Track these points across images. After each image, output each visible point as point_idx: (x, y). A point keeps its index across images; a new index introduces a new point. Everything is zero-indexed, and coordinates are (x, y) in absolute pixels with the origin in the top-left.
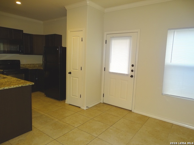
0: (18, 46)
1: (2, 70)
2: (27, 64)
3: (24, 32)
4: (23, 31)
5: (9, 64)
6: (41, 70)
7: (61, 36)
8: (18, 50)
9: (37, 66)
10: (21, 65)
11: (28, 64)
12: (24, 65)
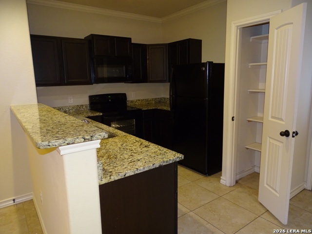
0: (124, 67)
1: (101, 114)
2: (137, 100)
3: (133, 42)
4: (130, 39)
5: (110, 100)
6: (169, 111)
7: (201, 41)
8: (125, 76)
9: (153, 102)
10: (127, 102)
11: (139, 100)
12: (132, 102)
